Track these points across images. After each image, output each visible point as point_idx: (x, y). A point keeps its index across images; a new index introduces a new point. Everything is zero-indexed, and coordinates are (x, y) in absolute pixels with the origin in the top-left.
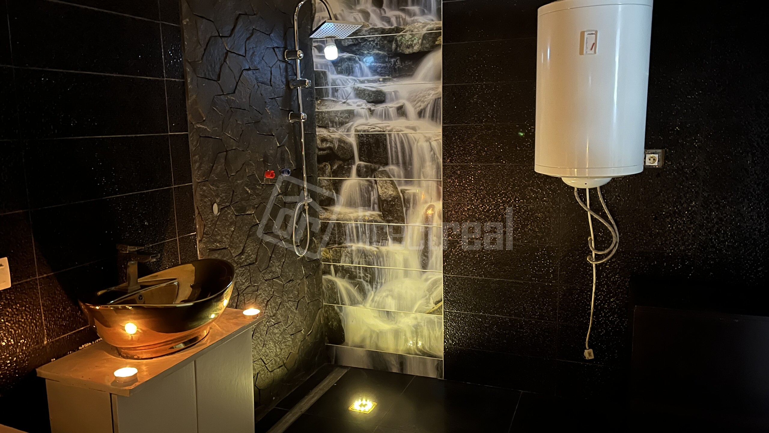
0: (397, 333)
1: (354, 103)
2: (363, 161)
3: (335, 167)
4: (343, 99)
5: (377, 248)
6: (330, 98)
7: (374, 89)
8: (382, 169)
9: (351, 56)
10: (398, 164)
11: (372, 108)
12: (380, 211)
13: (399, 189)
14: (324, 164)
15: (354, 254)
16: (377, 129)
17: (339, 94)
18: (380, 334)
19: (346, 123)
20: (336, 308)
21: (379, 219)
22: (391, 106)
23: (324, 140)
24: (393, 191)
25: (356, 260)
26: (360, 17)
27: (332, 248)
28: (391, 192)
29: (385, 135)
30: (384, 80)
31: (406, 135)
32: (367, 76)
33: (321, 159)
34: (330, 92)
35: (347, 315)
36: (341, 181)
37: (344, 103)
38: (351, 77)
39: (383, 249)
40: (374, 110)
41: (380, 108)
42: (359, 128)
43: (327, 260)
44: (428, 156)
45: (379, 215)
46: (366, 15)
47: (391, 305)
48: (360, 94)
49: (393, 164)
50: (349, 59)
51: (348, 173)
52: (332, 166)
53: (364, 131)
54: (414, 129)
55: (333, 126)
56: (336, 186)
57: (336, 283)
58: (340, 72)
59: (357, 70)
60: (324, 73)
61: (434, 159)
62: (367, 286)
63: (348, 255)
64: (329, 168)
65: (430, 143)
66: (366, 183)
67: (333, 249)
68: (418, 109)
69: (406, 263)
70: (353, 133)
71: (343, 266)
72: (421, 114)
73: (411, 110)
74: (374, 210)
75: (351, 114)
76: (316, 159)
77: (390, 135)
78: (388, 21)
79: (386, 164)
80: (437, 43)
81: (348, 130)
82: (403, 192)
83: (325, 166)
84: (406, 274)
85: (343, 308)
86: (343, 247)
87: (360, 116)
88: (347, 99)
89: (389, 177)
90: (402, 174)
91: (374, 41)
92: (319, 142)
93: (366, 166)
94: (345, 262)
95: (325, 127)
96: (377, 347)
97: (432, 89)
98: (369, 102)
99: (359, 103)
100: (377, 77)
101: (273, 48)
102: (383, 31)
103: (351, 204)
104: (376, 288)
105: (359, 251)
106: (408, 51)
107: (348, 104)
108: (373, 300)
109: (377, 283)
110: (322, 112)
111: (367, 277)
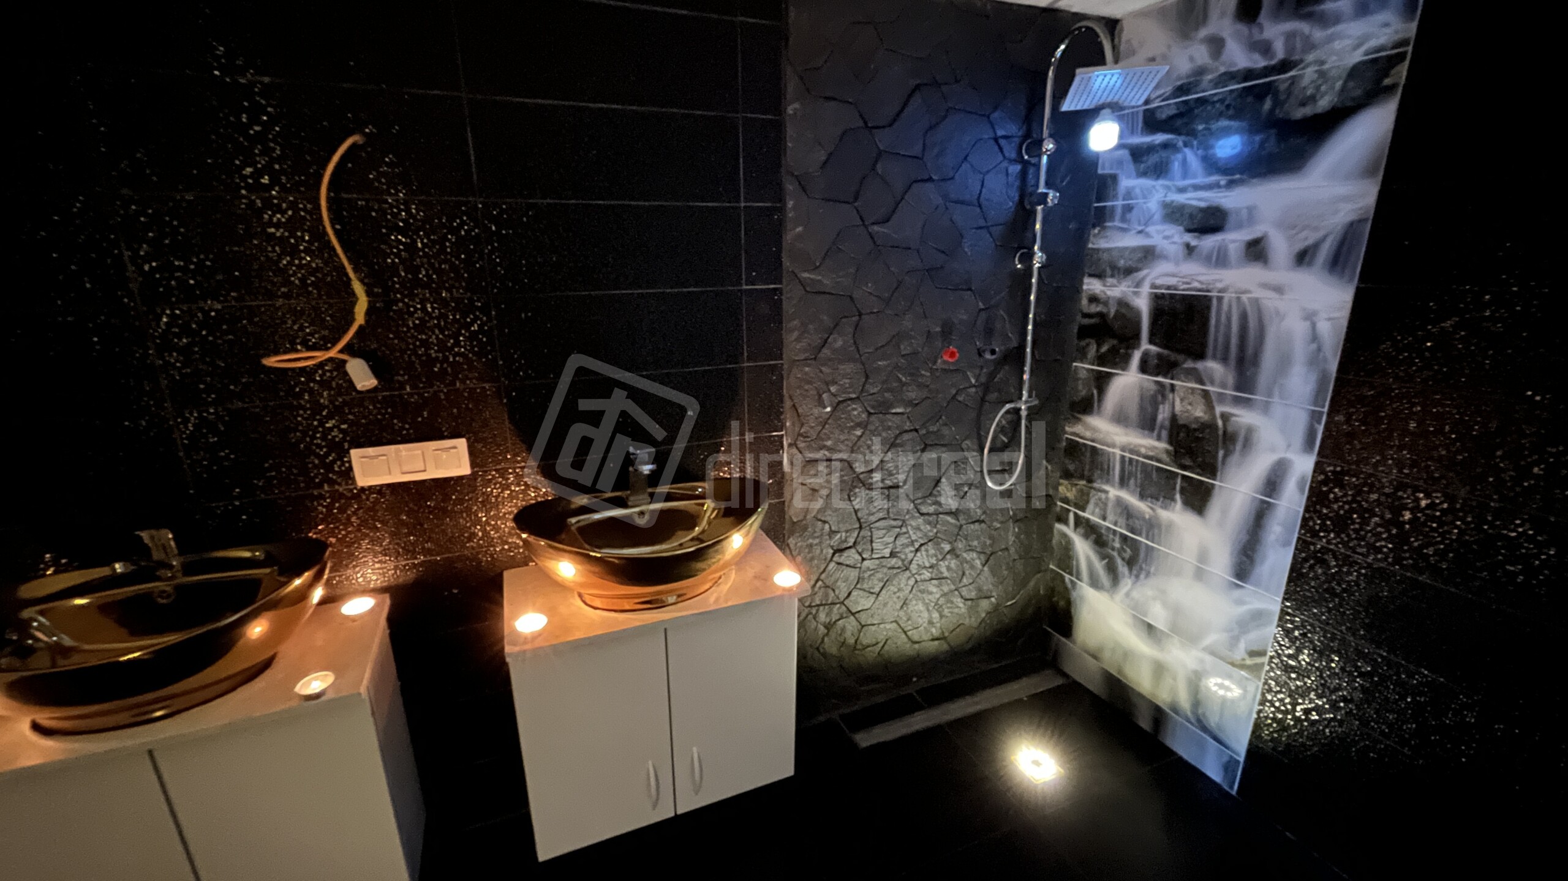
0: (1159, 669)
1: (1158, 232)
3: (1104, 349)
4: (1139, 224)
5: (1152, 508)
6: (1117, 223)
7: (1203, 204)
8: (1189, 364)
10: (1224, 360)
11: (1193, 243)
12: (1170, 443)
14: (1087, 341)
16: (1196, 285)
17: (1133, 216)
19: (1137, 270)
20: (1067, 580)
21: (1164, 457)
22: (1233, 239)
23: (1094, 299)
24: (1205, 413)
27: (1076, 485)
28: (1199, 412)
29: (1208, 299)
30: (1231, 184)
31: (1256, 302)
32: (1195, 177)
33: (1084, 332)
34: (1119, 211)
35: (1082, 598)
36: (1109, 376)
37: (1140, 232)
38: (1161, 182)
39: (1164, 514)
40: (1195, 247)
41: (1210, 242)
42: (1159, 282)
43: (1066, 500)
45: (1167, 452)
46: (1216, 45)
48: (1174, 214)
49: (1214, 357)
50: (1165, 146)
51: (1122, 362)
52: (1099, 346)
53: (1169, 288)
54: (1279, 289)
55: (1112, 276)
56: (1102, 381)
57: (1074, 542)
58: (1143, 174)
60: (1114, 178)
62: (1122, 568)
64: (1092, 351)
65: (1314, 326)
66: (1153, 387)
67: (1078, 487)
68: (1299, 246)
69: (1203, 557)
70: (1146, 289)
72: (1303, 258)
73: (1281, 248)
74: (1159, 439)
75: (1149, 254)
76: (1076, 331)
77: (1220, 299)
79: (1200, 356)
80: (1387, 81)
81: (1138, 285)
83: (1088, 345)
84: (1199, 574)
85: (1078, 587)
87: (1163, 257)
89: (1202, 383)
90: (1231, 380)
91: (1222, 101)
92: (1084, 302)
93: (1159, 356)
94: (1093, 514)
95: (1100, 276)
96: (1120, 671)
98: (1189, 231)
99: (1167, 233)
101: (996, 140)
102: (1248, 74)
104: (1137, 577)
105: (1119, 502)
106: (1299, 113)
107: (1148, 235)
108: (1127, 595)
109: (1141, 569)
110: (1098, 250)
111: (1125, 551)
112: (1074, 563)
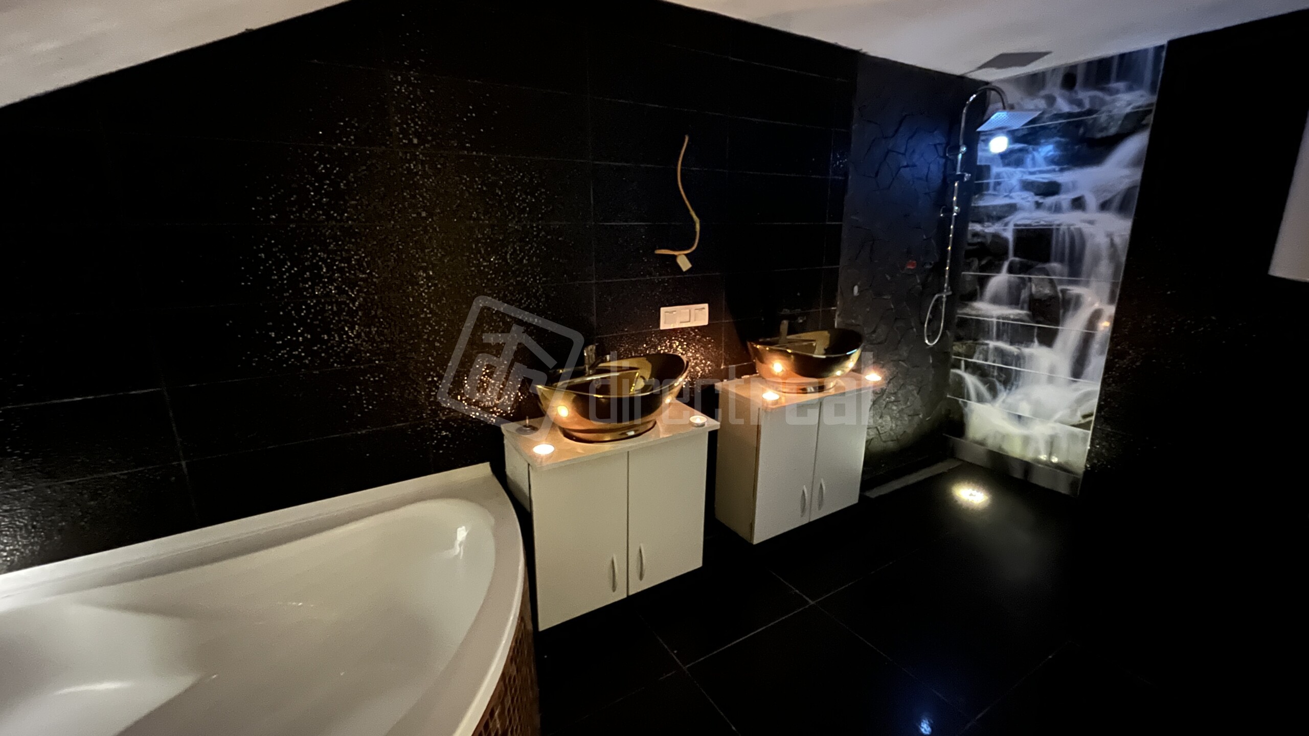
0: (1026, 440)
1: (1018, 196)
2: (1019, 257)
3: (984, 262)
5: (1018, 349)
6: (991, 192)
7: (1046, 181)
8: (1040, 266)
9: (1023, 147)
10: (1061, 261)
11: (1041, 201)
12: (1030, 309)
13: (1059, 288)
14: (971, 259)
15: (990, 352)
16: (1042, 223)
17: (1002, 187)
18: (1005, 437)
19: (1004, 217)
20: (960, 402)
21: (1026, 318)
22: (1064, 198)
23: (976, 234)
24: (1050, 290)
25: (991, 357)
26: (1042, 104)
27: (966, 343)
28: (1047, 291)
29: (1051, 230)
30: (1062, 170)
32: (1040, 166)
33: (969, 254)
34: (992, 185)
35: (972, 411)
36: (988, 277)
37: (1006, 196)
38: (1019, 169)
39: (1027, 351)
40: (1042, 203)
41: (1050, 200)
42: (1019, 223)
43: (959, 354)
44: (1105, 253)
45: (1028, 315)
46: (1051, 100)
47: (1025, 409)
48: (1027, 186)
49: (1055, 261)
50: (1021, 150)
51: (998, 270)
52: (980, 260)
53: (1026, 225)
54: (1091, 222)
55: (988, 221)
56: (983, 282)
58: (1008, 165)
59: (1028, 161)
60: (988, 168)
61: (1113, 256)
62: (999, 386)
63: (984, 352)
64: (976, 263)
65: (1112, 240)
66: (1017, 280)
67: (967, 345)
68: (1101, 201)
69: (1052, 370)
70: (1011, 227)
71: (975, 363)
73: (1092, 202)
74: (1022, 308)
75: (1012, 208)
76: (964, 253)
77: (1058, 229)
78: (1079, 103)
79: (1047, 260)
80: (1144, 122)
81: (1006, 224)
82: (1064, 292)
83: (973, 261)
84: (1051, 380)
86: (979, 344)
87: (1022, 209)
88: (1011, 191)
89: (1048, 275)
91: (1055, 128)
92: (969, 236)
93: (1021, 263)
95: (980, 221)
96: (1000, 448)
97: (1127, 177)
98: (1037, 194)
99: (1023, 197)
100: (1053, 167)
101: (935, 145)
102: (1070, 115)
103: (996, 300)
104: (1010, 390)
105: (997, 349)
106: (1099, 135)
107: (1011, 198)
108: (1004, 402)
109: (1012, 384)
110: (978, 207)
112: (966, 391)
